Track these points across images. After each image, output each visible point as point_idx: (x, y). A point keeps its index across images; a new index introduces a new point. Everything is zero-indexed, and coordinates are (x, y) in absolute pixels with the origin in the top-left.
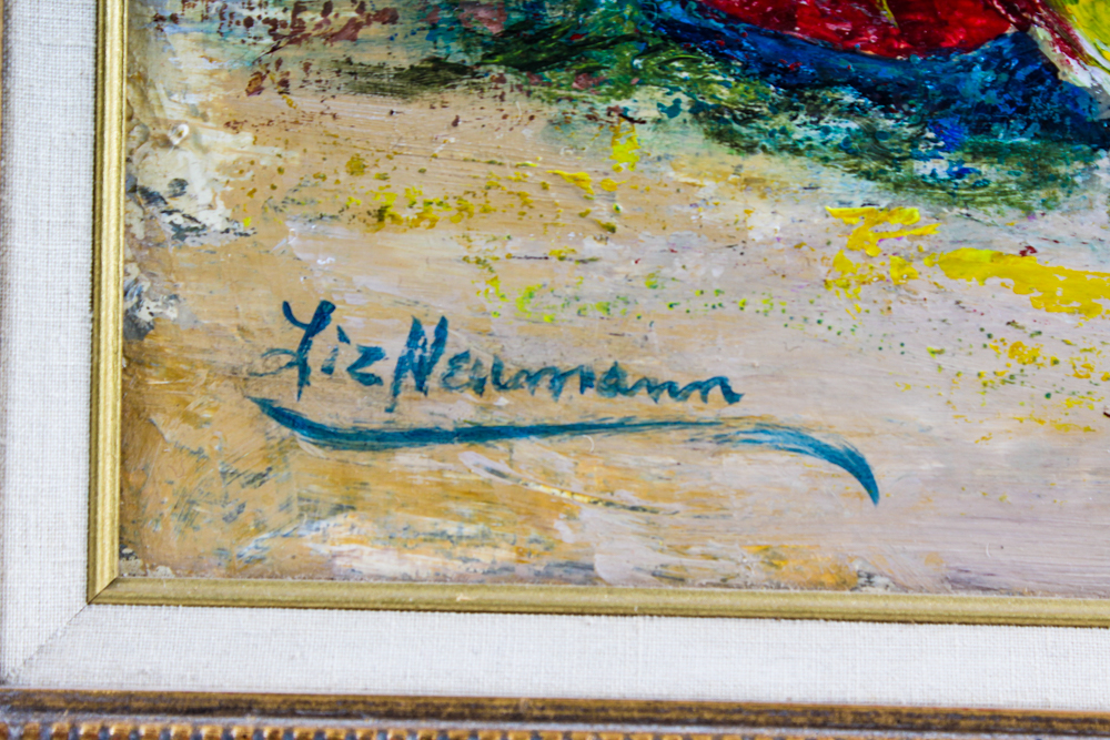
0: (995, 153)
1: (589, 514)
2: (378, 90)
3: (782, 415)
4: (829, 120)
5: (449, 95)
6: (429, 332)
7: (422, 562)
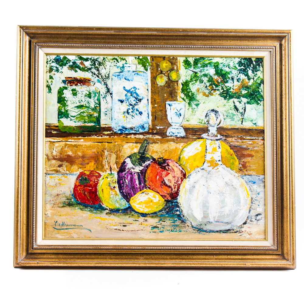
0: (98, 211)
1: (74, 234)
2: (60, 207)
3: (85, 227)
4: (88, 209)
5: (64, 208)
6: (63, 223)
7: (63, 237)
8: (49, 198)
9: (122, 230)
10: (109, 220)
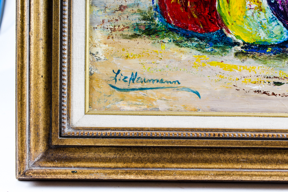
0: (217, 47)
1: (158, 101)
2: (127, 38)
3: (187, 86)
4: (193, 42)
5: (137, 39)
6: (134, 74)
7: (134, 108)
8: (101, 16)
9: (271, 94)
10: (242, 69)
